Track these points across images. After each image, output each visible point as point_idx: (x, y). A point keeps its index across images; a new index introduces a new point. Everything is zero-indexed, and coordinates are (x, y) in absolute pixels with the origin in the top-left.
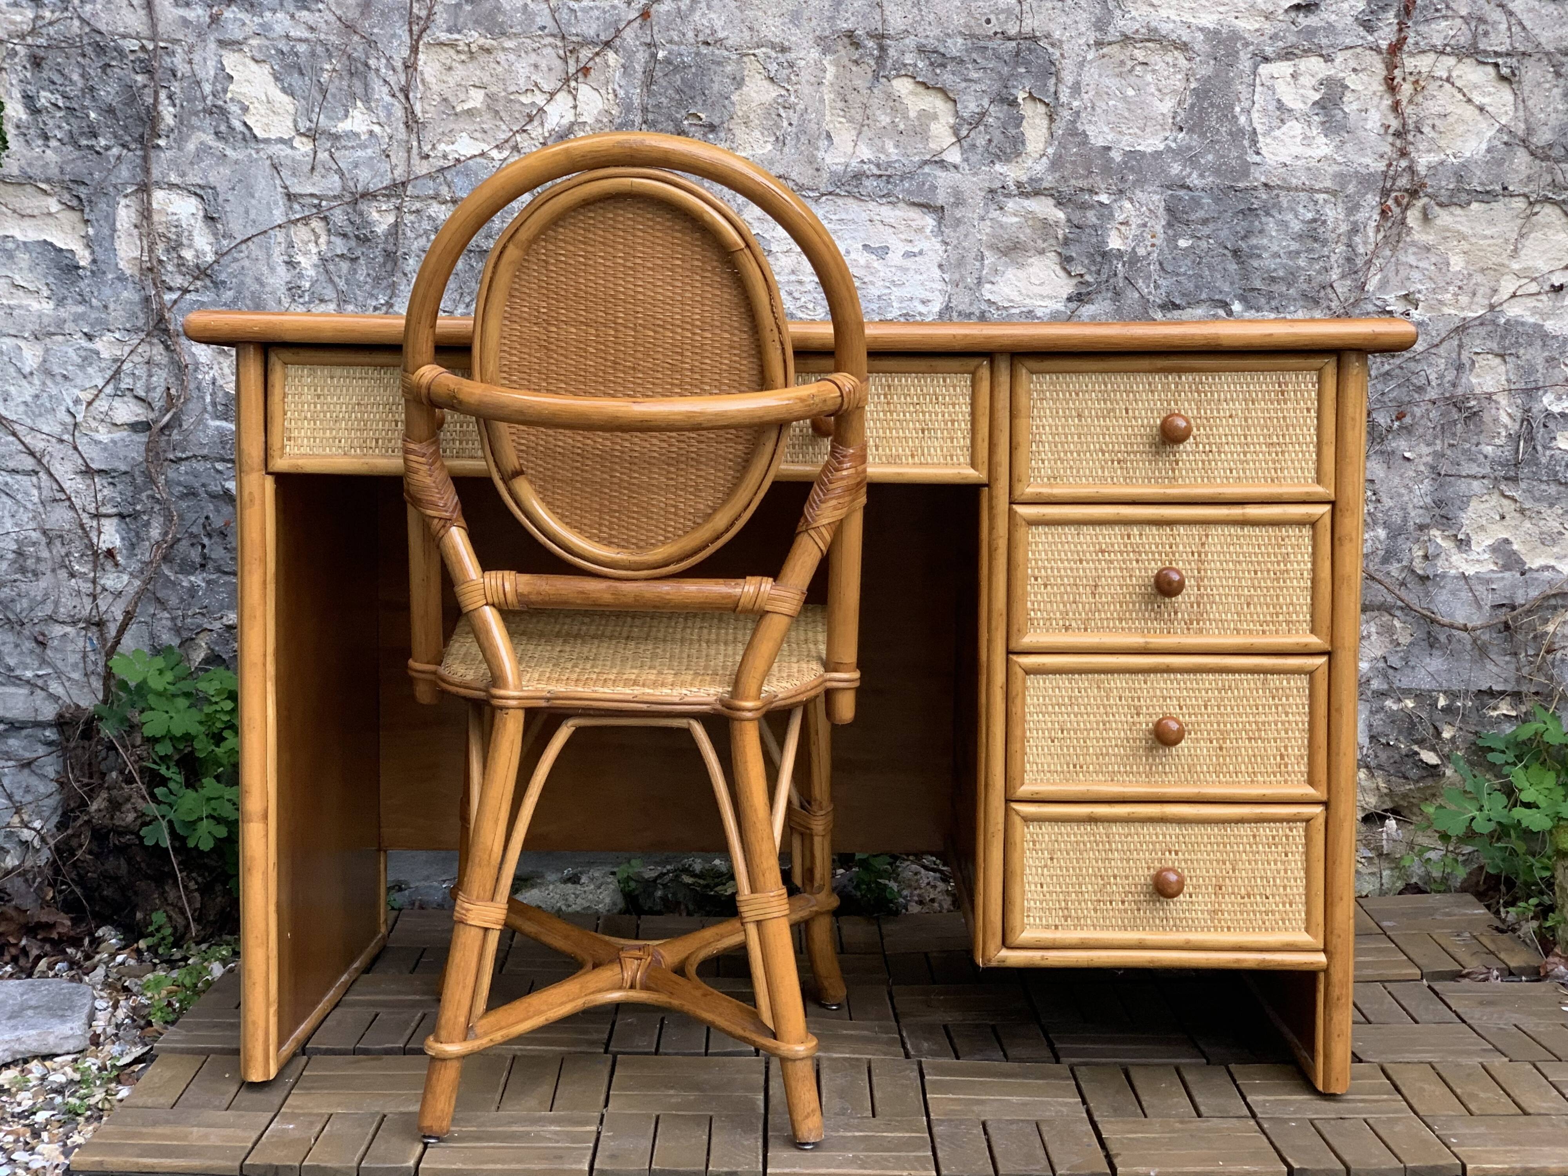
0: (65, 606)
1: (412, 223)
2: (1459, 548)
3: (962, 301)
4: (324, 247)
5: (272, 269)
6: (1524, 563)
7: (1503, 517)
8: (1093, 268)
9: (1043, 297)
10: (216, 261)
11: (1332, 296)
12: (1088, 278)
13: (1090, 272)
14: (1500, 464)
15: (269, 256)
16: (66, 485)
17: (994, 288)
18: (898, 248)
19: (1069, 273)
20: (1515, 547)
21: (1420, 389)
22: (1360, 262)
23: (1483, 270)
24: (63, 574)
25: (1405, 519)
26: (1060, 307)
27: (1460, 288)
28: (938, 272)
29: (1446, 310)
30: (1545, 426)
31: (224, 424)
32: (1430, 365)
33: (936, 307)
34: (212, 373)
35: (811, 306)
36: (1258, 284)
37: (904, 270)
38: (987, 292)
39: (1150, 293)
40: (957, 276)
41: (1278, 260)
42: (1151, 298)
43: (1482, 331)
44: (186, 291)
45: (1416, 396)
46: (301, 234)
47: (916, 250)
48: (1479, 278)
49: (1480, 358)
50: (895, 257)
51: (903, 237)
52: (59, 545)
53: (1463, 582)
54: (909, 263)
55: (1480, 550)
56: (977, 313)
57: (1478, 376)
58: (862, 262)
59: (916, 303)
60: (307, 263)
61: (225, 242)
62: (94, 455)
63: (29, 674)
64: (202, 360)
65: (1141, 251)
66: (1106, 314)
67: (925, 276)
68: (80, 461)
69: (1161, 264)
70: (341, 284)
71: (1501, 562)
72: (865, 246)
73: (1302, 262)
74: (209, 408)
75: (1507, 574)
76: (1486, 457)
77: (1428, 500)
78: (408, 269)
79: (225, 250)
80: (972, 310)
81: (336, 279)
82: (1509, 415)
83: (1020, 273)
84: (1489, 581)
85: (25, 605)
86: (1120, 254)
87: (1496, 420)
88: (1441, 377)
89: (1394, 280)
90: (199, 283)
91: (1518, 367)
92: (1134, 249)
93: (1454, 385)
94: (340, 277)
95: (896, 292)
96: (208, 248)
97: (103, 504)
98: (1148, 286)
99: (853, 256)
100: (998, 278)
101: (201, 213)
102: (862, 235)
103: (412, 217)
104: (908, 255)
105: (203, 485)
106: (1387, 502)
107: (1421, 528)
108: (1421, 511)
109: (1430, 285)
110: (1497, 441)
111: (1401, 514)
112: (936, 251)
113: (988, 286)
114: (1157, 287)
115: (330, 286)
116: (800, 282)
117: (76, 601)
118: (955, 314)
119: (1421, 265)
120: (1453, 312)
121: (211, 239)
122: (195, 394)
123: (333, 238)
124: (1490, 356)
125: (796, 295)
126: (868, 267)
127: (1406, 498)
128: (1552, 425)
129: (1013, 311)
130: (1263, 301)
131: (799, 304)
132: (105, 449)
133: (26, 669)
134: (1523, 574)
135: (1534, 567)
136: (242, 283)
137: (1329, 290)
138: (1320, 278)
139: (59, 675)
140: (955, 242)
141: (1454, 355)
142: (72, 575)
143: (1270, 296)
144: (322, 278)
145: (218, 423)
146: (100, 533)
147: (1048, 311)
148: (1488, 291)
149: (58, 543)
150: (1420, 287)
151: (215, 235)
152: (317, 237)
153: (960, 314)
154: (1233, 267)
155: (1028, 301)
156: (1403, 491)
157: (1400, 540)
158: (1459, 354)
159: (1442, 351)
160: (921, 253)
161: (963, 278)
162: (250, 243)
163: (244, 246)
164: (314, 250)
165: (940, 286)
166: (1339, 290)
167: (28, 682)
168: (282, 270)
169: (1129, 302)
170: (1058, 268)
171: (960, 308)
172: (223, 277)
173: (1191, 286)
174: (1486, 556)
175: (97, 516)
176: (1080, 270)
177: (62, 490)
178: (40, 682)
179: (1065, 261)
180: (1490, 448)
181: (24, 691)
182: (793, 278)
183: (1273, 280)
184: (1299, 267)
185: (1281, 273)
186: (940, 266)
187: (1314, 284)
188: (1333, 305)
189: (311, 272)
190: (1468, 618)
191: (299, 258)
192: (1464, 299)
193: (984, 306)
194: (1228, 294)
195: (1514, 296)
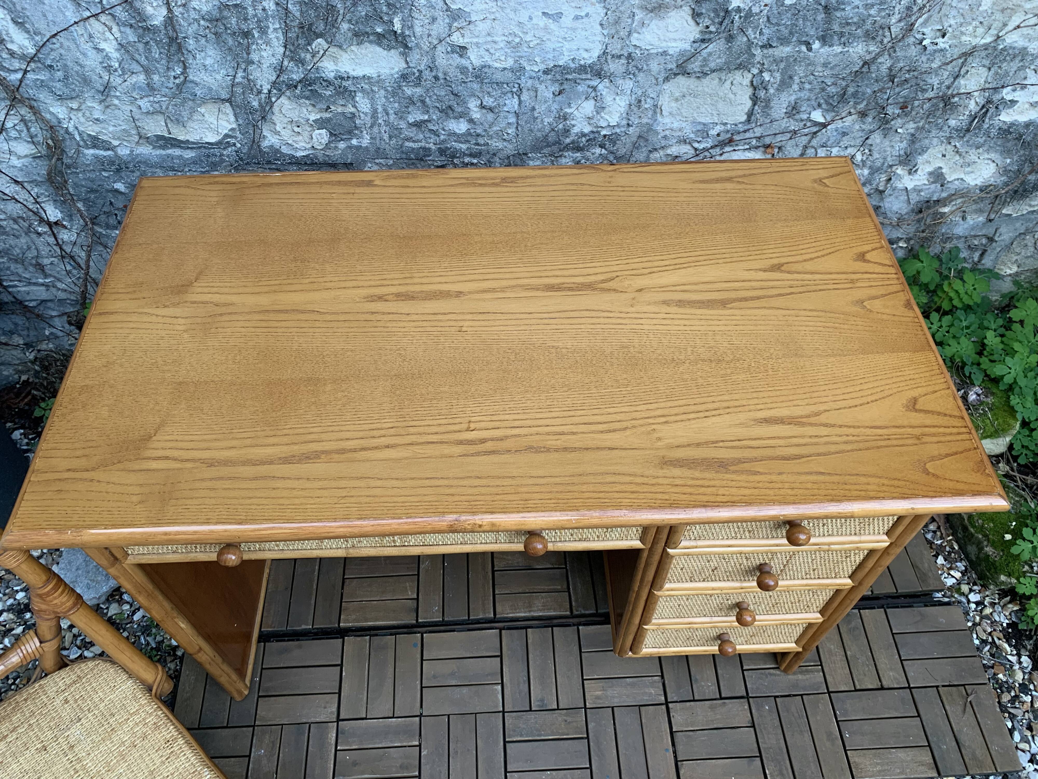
0: (43, 250)
1: (182, 14)
2: (910, 173)
3: (615, 48)
4: (118, 35)
5: (84, 54)
6: (945, 179)
7: (944, 156)
8: (717, 20)
9: (675, 40)
10: (38, 51)
11: (887, 34)
12: (712, 28)
13: (714, 23)
14: (957, 130)
15: (78, 46)
16: (7, 191)
17: (641, 37)
18: (569, 13)
19: (698, 24)
20: (944, 171)
21: (924, 91)
22: (915, 9)
23: (1003, 11)
24: (34, 236)
25: (883, 164)
26: (687, 46)
27: (981, 23)
28: (599, 27)
29: (964, 38)
30: (996, 108)
31: (97, 152)
32: (937, 75)
33: (596, 53)
34: (72, 122)
35: (503, 58)
36: (836, 27)
37: (574, 30)
38: (635, 39)
39: (755, 38)
40: (613, 31)
41: (857, 10)
42: (755, 41)
43: (984, 54)
44: (26, 72)
45: (919, 93)
46: (95, 26)
47: (583, 14)
48: (998, 16)
49: (973, 70)
50: (567, 21)
51: (573, 5)
52: (22, 221)
53: (904, 192)
54: (578, 24)
55: (921, 174)
56: (626, 54)
57: (968, 79)
58: (542, 24)
59: (581, 51)
60: (110, 47)
61: (38, 38)
62: (16, 174)
63: (41, 281)
64: (61, 116)
65: (755, 10)
66: (720, 51)
67: (589, 32)
68: (8, 178)
69: (768, 18)
70: (143, 60)
71: (931, 180)
72: (544, 13)
73: (872, 12)
74: (82, 143)
75: (933, 186)
76: (949, 127)
77: (902, 152)
78: (190, 48)
79: (41, 43)
80: (622, 52)
81: (137, 56)
82: (977, 103)
83: (661, 24)
84: (920, 191)
85: (18, 251)
86: (739, 10)
87: (966, 107)
88: (941, 84)
89: (936, 17)
90: (33, 65)
91: (997, 73)
92: (750, 8)
93: (948, 88)
94: (140, 55)
95: (567, 45)
96: (26, 43)
97: (38, 197)
98: (755, 33)
99: (535, 21)
100: (644, 30)
101: (9, 18)
102: (542, 5)
103: (181, 9)
104: (577, 18)
105: (99, 185)
106: (876, 155)
107: (891, 166)
108: (895, 158)
109: (960, 20)
110: (961, 118)
111: (882, 161)
112: (599, 14)
113: (635, 35)
114: (761, 33)
115: (134, 62)
116: (495, 42)
117: (49, 248)
118: (609, 57)
119: (960, 5)
120: (968, 39)
121: (27, 36)
122: (67, 136)
123: (122, 28)
124: (980, 68)
125: (492, 51)
126: (546, 28)
127: (888, 153)
128: (1001, 107)
129: (652, 51)
130: (836, 37)
131: (494, 57)
132: (22, 170)
133: (37, 278)
134: (942, 186)
135: (950, 180)
136: (66, 65)
137: (886, 30)
138: (883, 21)
139: (59, 280)
140: (614, 8)
141: (956, 69)
142: (39, 234)
143: (842, 34)
144: (126, 57)
145: (92, 151)
146: (45, 212)
147: (678, 50)
148: (1000, 25)
149: (20, 220)
150: (952, 22)
151: (28, 32)
152: (110, 29)
153: (613, 56)
154: (821, 16)
155: (664, 44)
156: (889, 149)
157: (876, 175)
158: (961, 68)
159: (949, 67)
160: (587, 15)
161: (617, 32)
162: (58, 37)
163: (54, 40)
164: (112, 37)
165: (600, 38)
166: (893, 30)
167: (42, 285)
168: (92, 53)
169: (738, 43)
170: (690, 19)
171: (614, 52)
172: (49, 62)
173: (786, 32)
174: (925, 177)
175: (37, 202)
176: (707, 22)
177: (5, 194)
178: (50, 284)
179: (696, 15)
180: (954, 122)
181: (43, 288)
182: (489, 39)
183: (848, 24)
184: (870, 15)
185: (855, 20)
186: (601, 25)
187: (876, 25)
188: (886, 41)
189: (115, 55)
190: (900, 209)
191: (103, 45)
192: (981, 30)
193: (631, 50)
194: (812, 36)
195: (1018, 27)
